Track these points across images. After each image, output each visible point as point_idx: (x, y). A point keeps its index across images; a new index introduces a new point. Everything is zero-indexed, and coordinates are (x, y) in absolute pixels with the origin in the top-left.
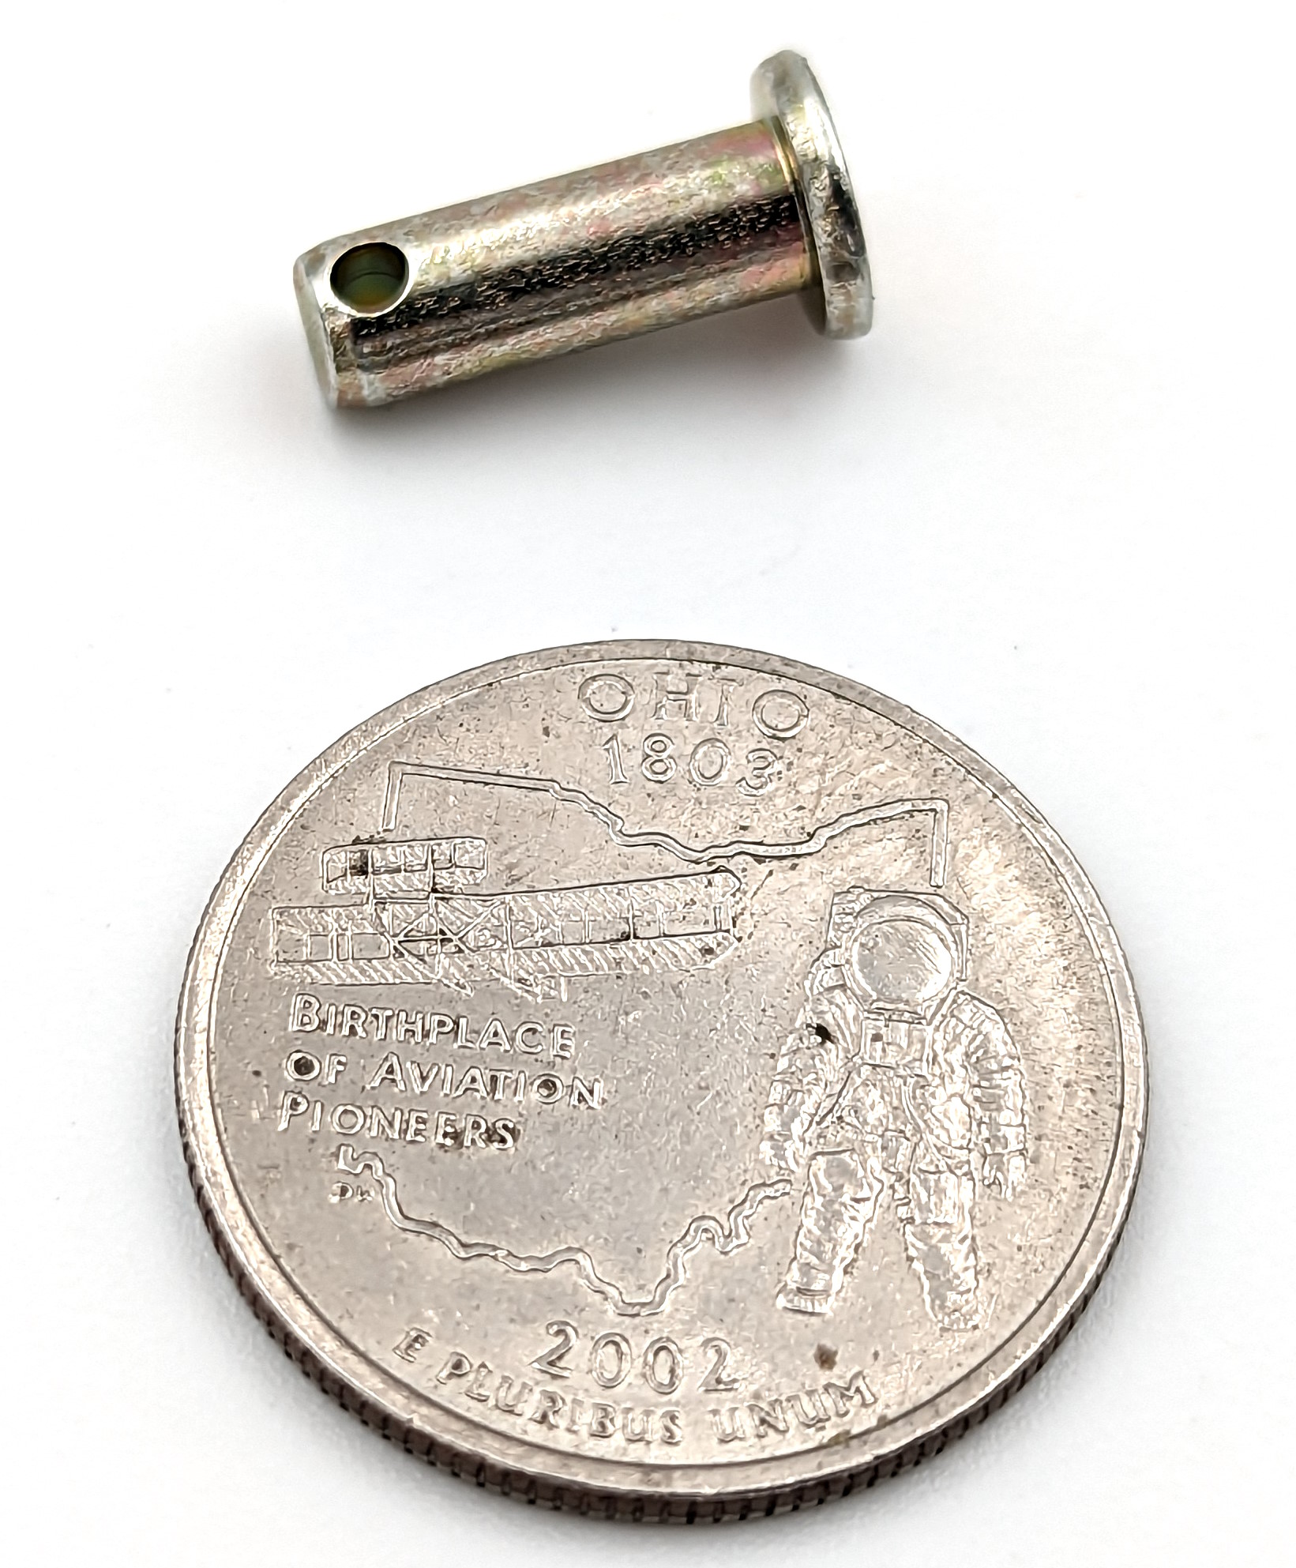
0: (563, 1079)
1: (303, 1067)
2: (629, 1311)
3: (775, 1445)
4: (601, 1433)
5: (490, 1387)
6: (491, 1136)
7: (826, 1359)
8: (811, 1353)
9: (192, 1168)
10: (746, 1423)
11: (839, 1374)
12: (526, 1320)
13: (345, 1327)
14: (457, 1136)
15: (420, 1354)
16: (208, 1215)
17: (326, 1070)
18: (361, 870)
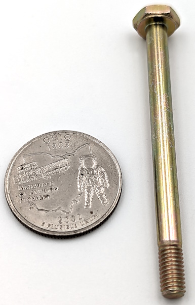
0: (53, 187)
1: (22, 194)
2: (67, 213)
3: (88, 224)
4: (68, 228)
5: (54, 226)
6: (46, 197)
7: (92, 213)
8: (90, 212)
9: (11, 210)
10: (84, 222)
11: (94, 214)
12: (55, 217)
13: (34, 224)
14: (42, 198)
15: (44, 225)
16: (15, 215)
17: (24, 194)
18: (22, 169)
